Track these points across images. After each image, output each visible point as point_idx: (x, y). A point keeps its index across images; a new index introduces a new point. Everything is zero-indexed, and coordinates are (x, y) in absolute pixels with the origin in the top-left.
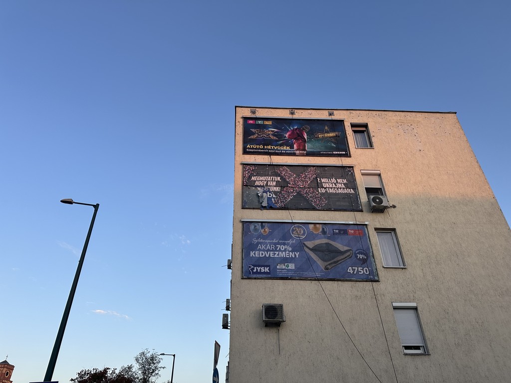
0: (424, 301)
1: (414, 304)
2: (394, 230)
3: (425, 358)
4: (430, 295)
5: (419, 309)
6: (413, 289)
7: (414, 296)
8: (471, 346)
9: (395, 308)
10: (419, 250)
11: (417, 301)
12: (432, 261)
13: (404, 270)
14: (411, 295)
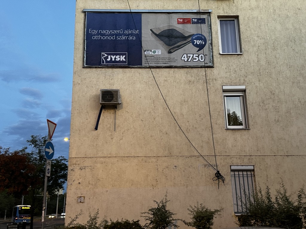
0: (253, 84)
1: (243, 87)
2: (237, 17)
3: (245, 132)
4: (260, 78)
5: (247, 91)
6: (245, 74)
7: (244, 80)
8: (290, 122)
9: (224, 91)
10: (258, 37)
11: (246, 84)
12: (269, 47)
13: (239, 56)
14: (242, 79)
